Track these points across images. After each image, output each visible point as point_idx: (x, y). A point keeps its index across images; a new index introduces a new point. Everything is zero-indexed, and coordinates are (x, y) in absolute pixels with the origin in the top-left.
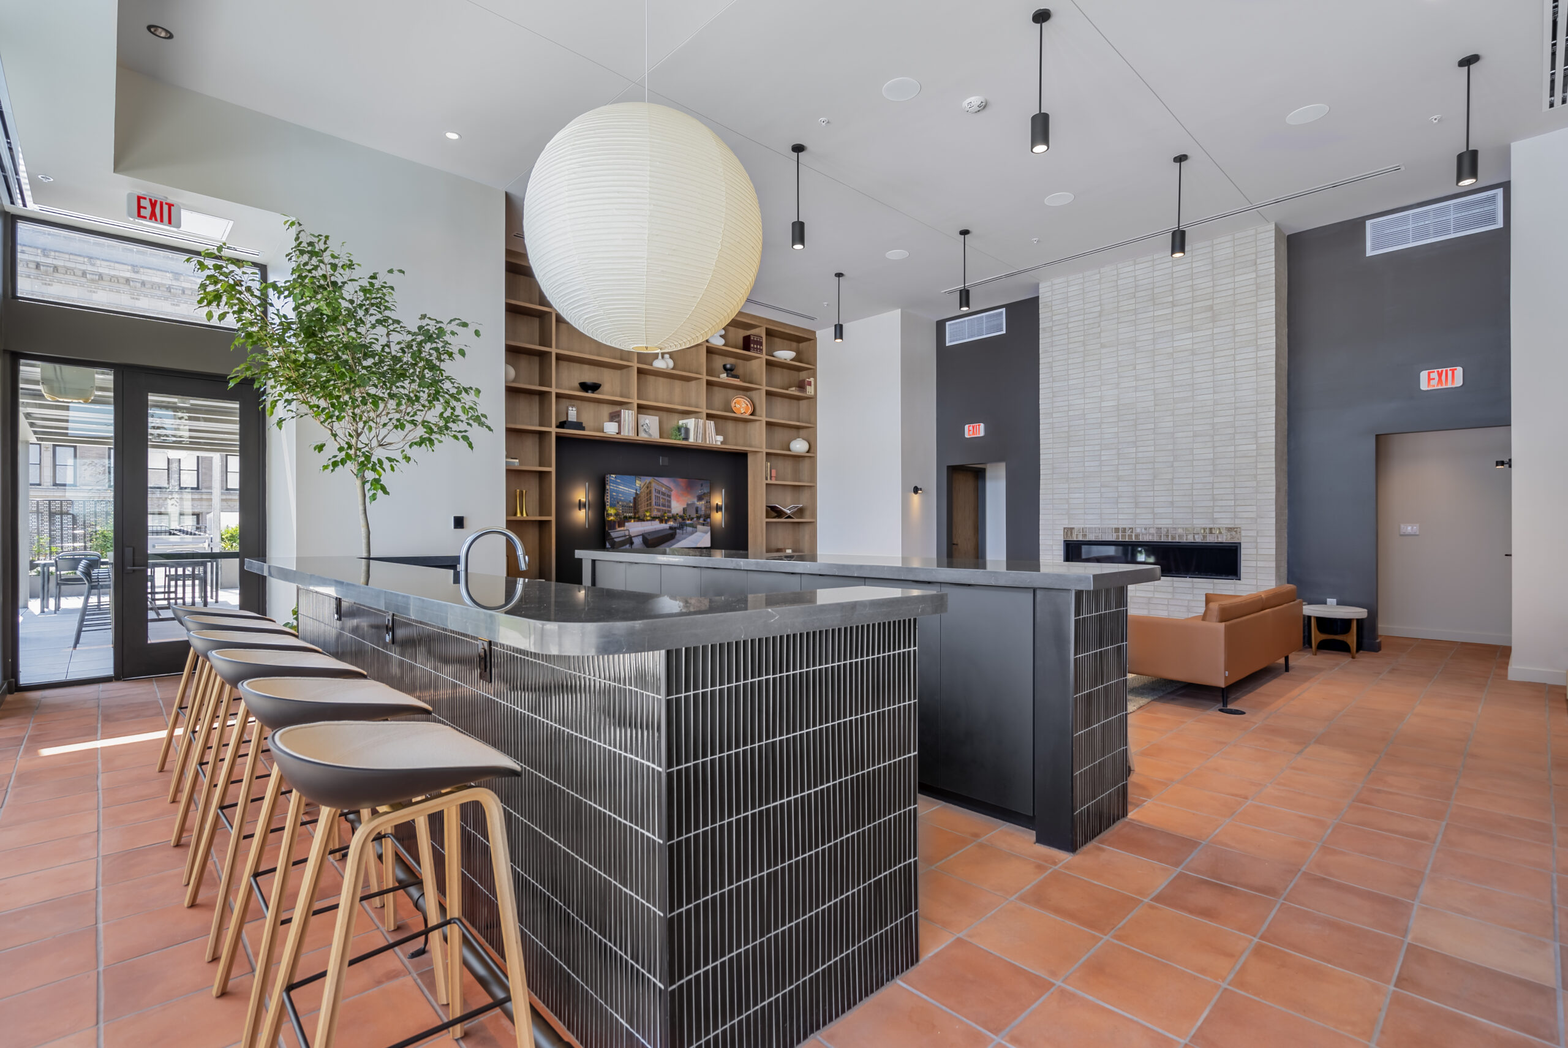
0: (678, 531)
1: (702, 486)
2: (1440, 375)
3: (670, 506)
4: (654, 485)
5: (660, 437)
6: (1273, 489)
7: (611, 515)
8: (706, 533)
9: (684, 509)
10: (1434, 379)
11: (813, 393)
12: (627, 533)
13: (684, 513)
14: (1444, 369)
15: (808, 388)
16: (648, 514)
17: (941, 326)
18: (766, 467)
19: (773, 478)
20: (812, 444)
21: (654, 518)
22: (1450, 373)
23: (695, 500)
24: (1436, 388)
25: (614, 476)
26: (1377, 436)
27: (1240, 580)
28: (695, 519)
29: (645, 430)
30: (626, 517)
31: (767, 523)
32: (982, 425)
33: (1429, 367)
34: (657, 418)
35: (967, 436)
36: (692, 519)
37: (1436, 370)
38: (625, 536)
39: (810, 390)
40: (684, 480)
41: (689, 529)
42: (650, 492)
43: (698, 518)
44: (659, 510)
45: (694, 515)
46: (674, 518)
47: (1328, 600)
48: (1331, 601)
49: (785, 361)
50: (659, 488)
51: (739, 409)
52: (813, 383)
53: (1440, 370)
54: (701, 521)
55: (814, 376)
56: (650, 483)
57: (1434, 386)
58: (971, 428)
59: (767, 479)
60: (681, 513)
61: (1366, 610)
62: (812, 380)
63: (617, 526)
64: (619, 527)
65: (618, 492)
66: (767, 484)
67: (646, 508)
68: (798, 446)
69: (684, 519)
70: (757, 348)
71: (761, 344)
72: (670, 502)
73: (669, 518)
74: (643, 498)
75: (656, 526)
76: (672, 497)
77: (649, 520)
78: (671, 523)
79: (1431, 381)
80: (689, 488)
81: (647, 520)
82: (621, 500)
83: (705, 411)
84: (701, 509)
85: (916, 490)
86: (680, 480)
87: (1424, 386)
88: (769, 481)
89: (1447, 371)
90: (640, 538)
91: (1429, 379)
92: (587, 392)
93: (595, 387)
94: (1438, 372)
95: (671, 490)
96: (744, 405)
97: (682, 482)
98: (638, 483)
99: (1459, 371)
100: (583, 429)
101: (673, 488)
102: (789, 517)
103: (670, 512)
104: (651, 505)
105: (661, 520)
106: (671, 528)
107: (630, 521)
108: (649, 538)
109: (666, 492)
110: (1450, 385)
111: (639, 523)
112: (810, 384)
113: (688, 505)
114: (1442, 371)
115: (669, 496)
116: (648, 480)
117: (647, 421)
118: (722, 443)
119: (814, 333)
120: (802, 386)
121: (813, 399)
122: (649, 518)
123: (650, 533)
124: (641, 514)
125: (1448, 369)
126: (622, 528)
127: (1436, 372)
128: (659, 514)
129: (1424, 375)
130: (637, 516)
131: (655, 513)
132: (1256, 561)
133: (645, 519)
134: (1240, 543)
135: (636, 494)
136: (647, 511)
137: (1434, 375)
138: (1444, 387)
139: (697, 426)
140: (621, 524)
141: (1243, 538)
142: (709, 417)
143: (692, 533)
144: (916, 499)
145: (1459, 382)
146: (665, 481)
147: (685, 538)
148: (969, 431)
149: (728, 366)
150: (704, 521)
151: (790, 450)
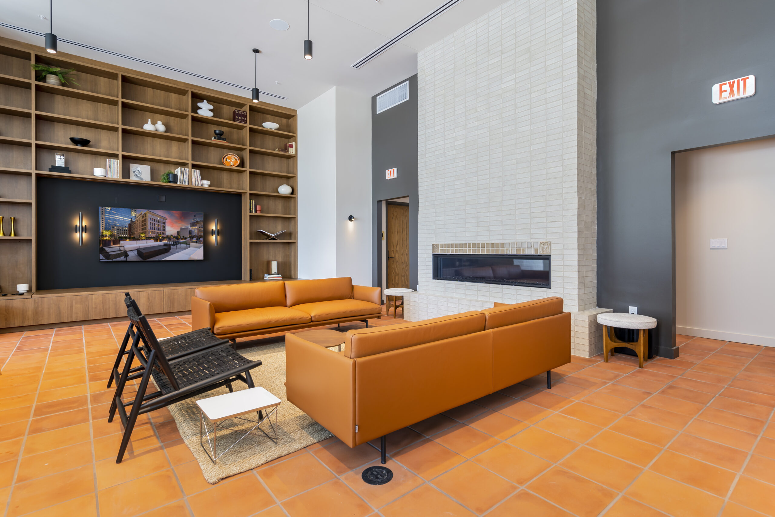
0: (172, 247)
1: (195, 216)
2: (731, 86)
3: (165, 230)
4: (149, 216)
5: (152, 180)
6: (576, 206)
7: (106, 236)
8: (199, 248)
9: (178, 232)
10: (726, 91)
11: (294, 153)
12: (122, 248)
13: (178, 234)
14: (736, 80)
15: (290, 149)
16: (143, 235)
17: (374, 99)
18: (251, 204)
19: (258, 212)
20: (295, 188)
21: (149, 238)
22: (742, 83)
23: (189, 226)
24: (728, 99)
25: (109, 208)
26: (673, 154)
27: (550, 288)
28: (189, 239)
29: (136, 175)
30: (121, 237)
31: (251, 243)
32: (395, 169)
33: (720, 79)
34: (149, 167)
35: (387, 178)
36: (185, 239)
37: (727, 82)
38: (120, 250)
39: (292, 151)
40: (178, 212)
41: (183, 246)
42: (145, 220)
43: (192, 238)
44: (153, 233)
45: (188, 236)
46: (169, 238)
47: (631, 308)
48: (633, 309)
49: (270, 130)
50: (152, 217)
51: (229, 163)
52: (294, 146)
53: (731, 81)
54: (194, 240)
55: (296, 141)
56: (145, 214)
57: (726, 98)
58: (389, 172)
59: (251, 211)
60: (176, 235)
61: (655, 320)
62: (294, 144)
63: (112, 244)
64: (114, 244)
65: (113, 220)
66: (250, 216)
67: (141, 231)
68: (283, 190)
69: (178, 239)
70: (241, 119)
71: (246, 117)
72: (165, 227)
73: (164, 238)
74: (139, 224)
75: (152, 243)
76: (167, 224)
77: (144, 240)
78: (166, 242)
79: (723, 93)
80: (183, 217)
81: (142, 240)
82: (116, 226)
83: (190, 162)
84: (194, 232)
85: (351, 218)
86: (174, 212)
87: (716, 99)
88: (254, 213)
89: (738, 81)
90: (136, 252)
91: (721, 91)
92: (77, 145)
93: (85, 143)
94: (730, 83)
95: (166, 219)
96: (234, 160)
97: (176, 213)
98: (133, 214)
99: (751, 80)
100: (70, 172)
101: (167, 217)
102: (273, 239)
103: (165, 234)
104: (146, 228)
105: (156, 239)
106: (165, 245)
107: (125, 240)
108: (144, 252)
109: (162, 220)
110: (742, 95)
111: (135, 242)
112: (291, 146)
113: (181, 229)
114: (734, 82)
115: (165, 223)
116: (143, 212)
117: (139, 169)
118: (209, 186)
119: (296, 111)
120: (286, 149)
121: (293, 157)
122: (144, 238)
123: (144, 249)
124: (136, 235)
125: (740, 79)
126: (118, 245)
127: (728, 84)
128: (154, 235)
129: (716, 88)
130: (132, 236)
131: (150, 234)
132: (563, 271)
133: (140, 238)
134: (550, 255)
135: (132, 221)
136: (142, 233)
137: (726, 87)
138: (736, 97)
139: (183, 173)
140: (117, 241)
141: (552, 251)
142: (194, 166)
143: (186, 248)
144: (351, 225)
145: (751, 90)
146: (160, 213)
147: (178, 252)
148: (388, 174)
149: (217, 132)
150: (197, 240)
151: (278, 193)
